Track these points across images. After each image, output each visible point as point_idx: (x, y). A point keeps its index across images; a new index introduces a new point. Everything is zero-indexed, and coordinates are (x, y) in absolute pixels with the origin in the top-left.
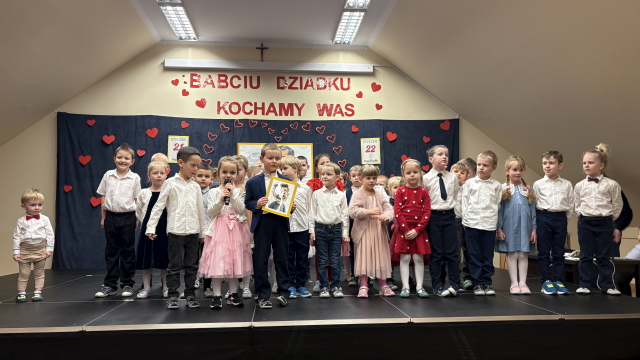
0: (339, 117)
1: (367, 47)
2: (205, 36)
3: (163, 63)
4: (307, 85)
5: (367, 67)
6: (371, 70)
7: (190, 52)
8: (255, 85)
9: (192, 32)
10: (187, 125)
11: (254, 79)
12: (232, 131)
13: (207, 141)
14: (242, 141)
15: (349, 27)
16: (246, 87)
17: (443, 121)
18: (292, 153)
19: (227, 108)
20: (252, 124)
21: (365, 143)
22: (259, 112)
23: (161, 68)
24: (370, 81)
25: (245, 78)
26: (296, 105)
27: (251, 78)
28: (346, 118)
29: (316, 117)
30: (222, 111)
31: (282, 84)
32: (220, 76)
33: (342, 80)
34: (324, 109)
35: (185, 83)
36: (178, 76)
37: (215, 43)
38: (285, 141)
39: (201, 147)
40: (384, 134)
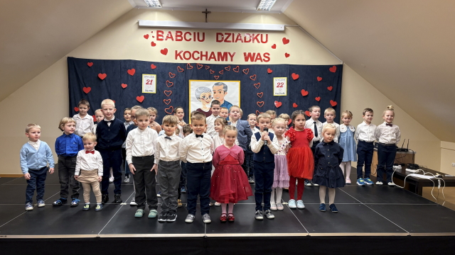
0: (259, 62)
1: (281, 12)
2: (165, 5)
3: (138, 23)
4: (237, 39)
5: (280, 27)
6: (283, 29)
7: (156, 15)
8: (201, 39)
9: (158, 2)
10: (155, 67)
11: (200, 35)
12: (186, 71)
13: (169, 78)
14: (192, 79)
16: (195, 40)
17: (332, 66)
18: (226, 87)
19: (182, 55)
20: (199, 67)
21: (276, 81)
22: (204, 58)
23: (136, 27)
24: (282, 36)
25: (195, 33)
26: (229, 53)
27: (198, 33)
28: (264, 63)
29: (243, 62)
30: (178, 57)
31: (220, 39)
32: (177, 32)
33: (262, 36)
34: (249, 56)
35: (153, 37)
36: (148, 32)
37: (174, 8)
38: (221, 79)
39: (165, 82)
40: (290, 74)
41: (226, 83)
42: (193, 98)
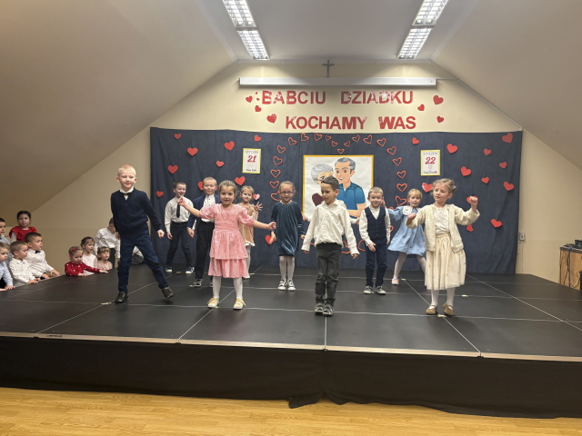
0: (400, 130)
1: (430, 60)
2: (276, 56)
3: (239, 81)
4: (370, 99)
5: (430, 81)
6: (434, 83)
7: (263, 70)
8: (320, 100)
9: (265, 52)
10: (260, 138)
11: (320, 95)
12: (299, 143)
13: (277, 154)
14: (307, 154)
15: (415, 42)
16: (312, 103)
17: (505, 134)
18: (353, 164)
19: (295, 122)
20: (317, 137)
21: (425, 154)
22: (324, 125)
23: (236, 87)
24: (434, 93)
25: (312, 93)
26: (359, 119)
27: (317, 94)
28: (407, 131)
29: (378, 130)
30: (290, 125)
31: (345, 100)
32: (289, 92)
33: (404, 93)
34: (385, 122)
35: (258, 99)
36: (251, 93)
37: (285, 61)
38: (346, 153)
39: (272, 159)
40: (445, 146)
41: (354, 158)
42: (308, 179)
